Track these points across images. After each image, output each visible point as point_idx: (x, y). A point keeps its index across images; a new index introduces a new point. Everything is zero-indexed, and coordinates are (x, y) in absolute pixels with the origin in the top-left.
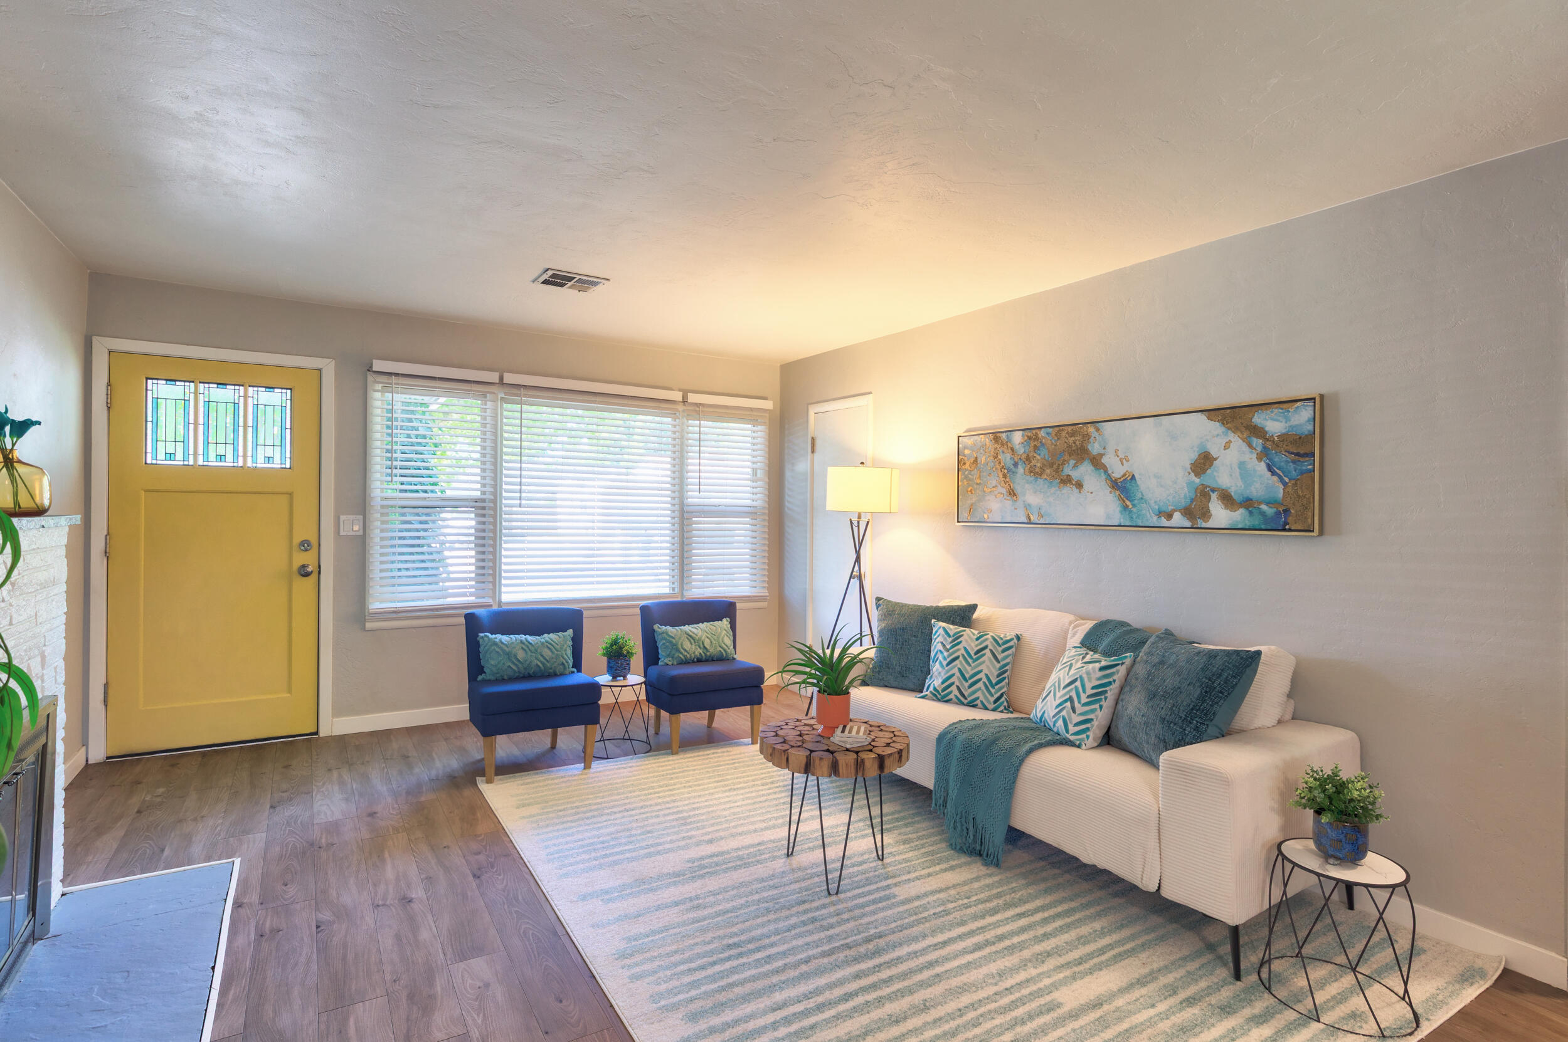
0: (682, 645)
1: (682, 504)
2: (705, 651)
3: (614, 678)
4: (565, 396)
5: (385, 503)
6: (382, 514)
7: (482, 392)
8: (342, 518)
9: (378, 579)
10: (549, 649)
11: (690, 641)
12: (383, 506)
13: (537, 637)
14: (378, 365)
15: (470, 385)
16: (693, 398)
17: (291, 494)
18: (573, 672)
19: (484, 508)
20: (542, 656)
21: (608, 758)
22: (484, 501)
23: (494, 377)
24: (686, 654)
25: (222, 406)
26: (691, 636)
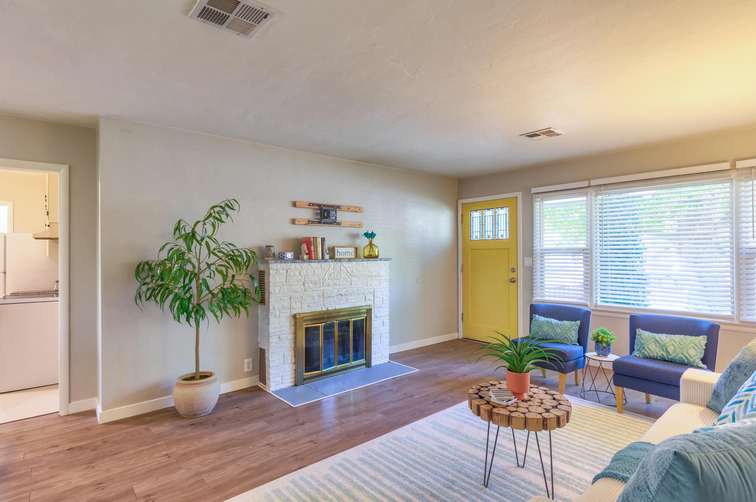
0: (648, 345)
1: (738, 249)
2: (668, 354)
3: (599, 355)
4: (632, 185)
5: (541, 252)
6: (541, 257)
7: (585, 192)
8: (525, 258)
9: (539, 286)
10: (560, 328)
11: (656, 344)
12: (541, 253)
13: (558, 321)
14: (534, 190)
15: (576, 190)
16: (739, 165)
17: (508, 249)
18: (576, 345)
19: (587, 253)
20: (555, 331)
21: (584, 398)
22: (587, 249)
23: (586, 184)
24: (649, 352)
25: (489, 217)
26: (657, 341)
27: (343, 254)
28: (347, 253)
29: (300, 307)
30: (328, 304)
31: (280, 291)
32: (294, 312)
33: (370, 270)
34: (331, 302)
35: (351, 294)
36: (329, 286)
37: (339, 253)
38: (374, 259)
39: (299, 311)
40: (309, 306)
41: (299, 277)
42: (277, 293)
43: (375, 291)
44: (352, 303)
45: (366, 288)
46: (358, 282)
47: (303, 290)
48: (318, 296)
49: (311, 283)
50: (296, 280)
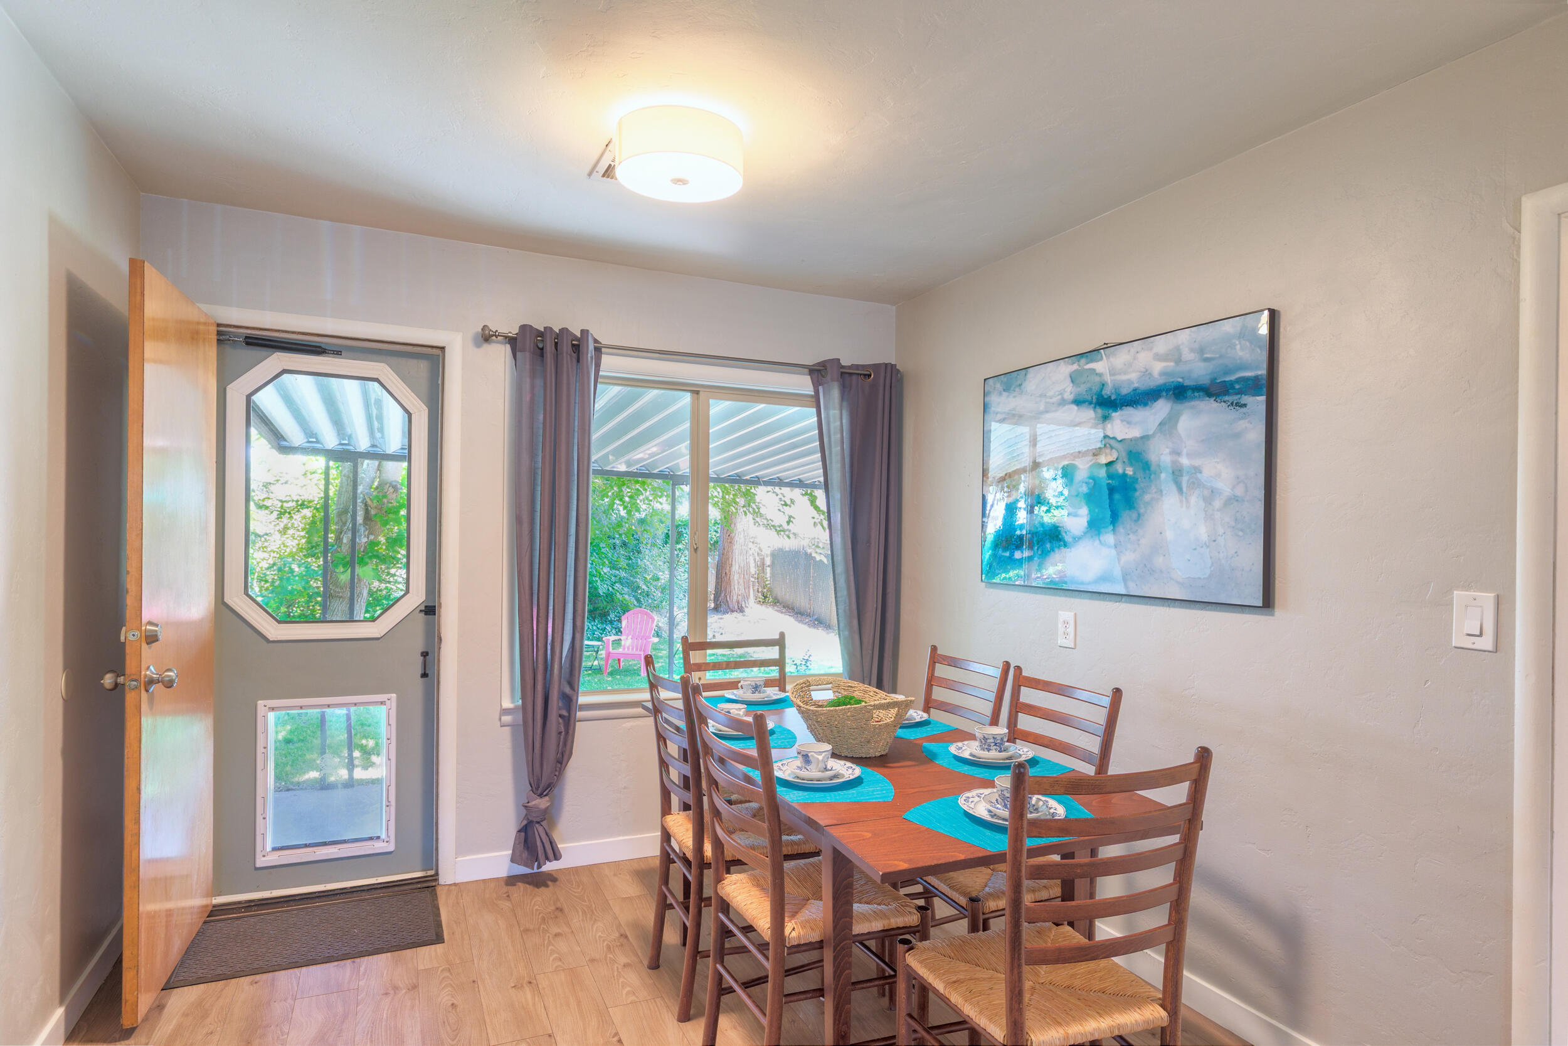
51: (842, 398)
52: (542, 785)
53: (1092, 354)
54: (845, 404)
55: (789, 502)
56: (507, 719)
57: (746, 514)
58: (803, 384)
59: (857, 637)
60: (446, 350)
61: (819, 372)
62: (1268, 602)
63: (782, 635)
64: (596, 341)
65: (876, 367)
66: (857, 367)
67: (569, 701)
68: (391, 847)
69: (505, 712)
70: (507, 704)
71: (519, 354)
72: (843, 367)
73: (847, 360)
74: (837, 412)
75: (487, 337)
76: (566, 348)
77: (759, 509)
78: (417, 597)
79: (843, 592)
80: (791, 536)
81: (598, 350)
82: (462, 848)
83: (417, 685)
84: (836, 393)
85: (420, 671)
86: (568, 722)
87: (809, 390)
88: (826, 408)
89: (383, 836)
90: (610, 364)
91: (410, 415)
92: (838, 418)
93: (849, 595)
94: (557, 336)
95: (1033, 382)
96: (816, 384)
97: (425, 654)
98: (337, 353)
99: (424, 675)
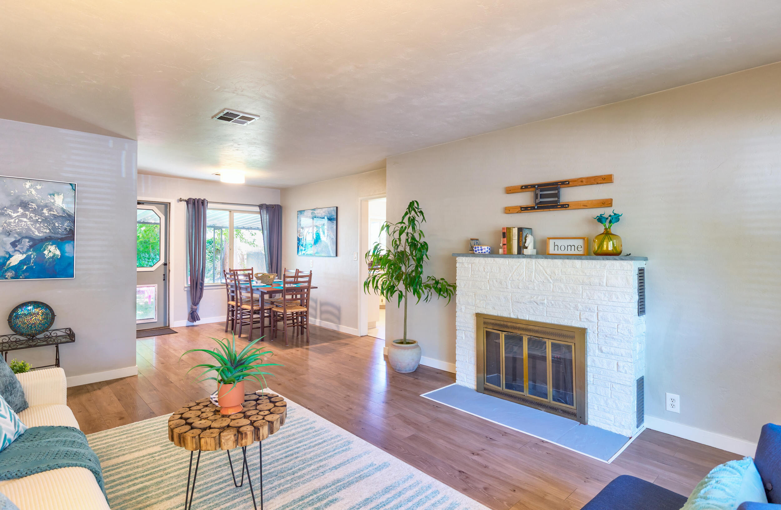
27: (563, 248)
28: (569, 247)
29: (485, 307)
30: (518, 311)
31: (465, 285)
32: (478, 311)
33: (588, 274)
34: (522, 309)
35: (553, 305)
36: (519, 288)
37: (556, 247)
38: (614, 257)
39: (484, 311)
40: (494, 308)
41: (484, 273)
42: (463, 287)
43: (600, 309)
44: (556, 319)
45: (580, 300)
46: (564, 289)
47: (488, 289)
48: (504, 297)
49: (497, 281)
50: (480, 277)
51: (267, 213)
52: (196, 303)
53: (314, 209)
54: (267, 214)
55: (254, 234)
56: (186, 289)
57: (237, 237)
58: (257, 209)
59: (271, 269)
60: (171, 204)
61: (261, 206)
62: (337, 256)
63: (252, 268)
64: (207, 201)
65: (275, 205)
66: (271, 205)
67: (202, 284)
68: (156, 321)
69: (186, 287)
70: (186, 286)
71: (189, 205)
72: (267, 205)
73: (268, 203)
74: (265, 215)
75: (181, 200)
76: (200, 203)
77: (242, 235)
78: (162, 261)
79: (267, 259)
80: (255, 246)
81: (207, 203)
82: (175, 319)
83: (163, 282)
84: (265, 212)
85: (163, 279)
86: (202, 290)
87: (259, 211)
88: (263, 215)
89: (154, 318)
90: (210, 205)
91: (160, 218)
92: (266, 217)
93: (269, 259)
94: (198, 200)
95: (305, 213)
96: (260, 209)
97: (164, 275)
98: (143, 204)
99: (164, 280)
